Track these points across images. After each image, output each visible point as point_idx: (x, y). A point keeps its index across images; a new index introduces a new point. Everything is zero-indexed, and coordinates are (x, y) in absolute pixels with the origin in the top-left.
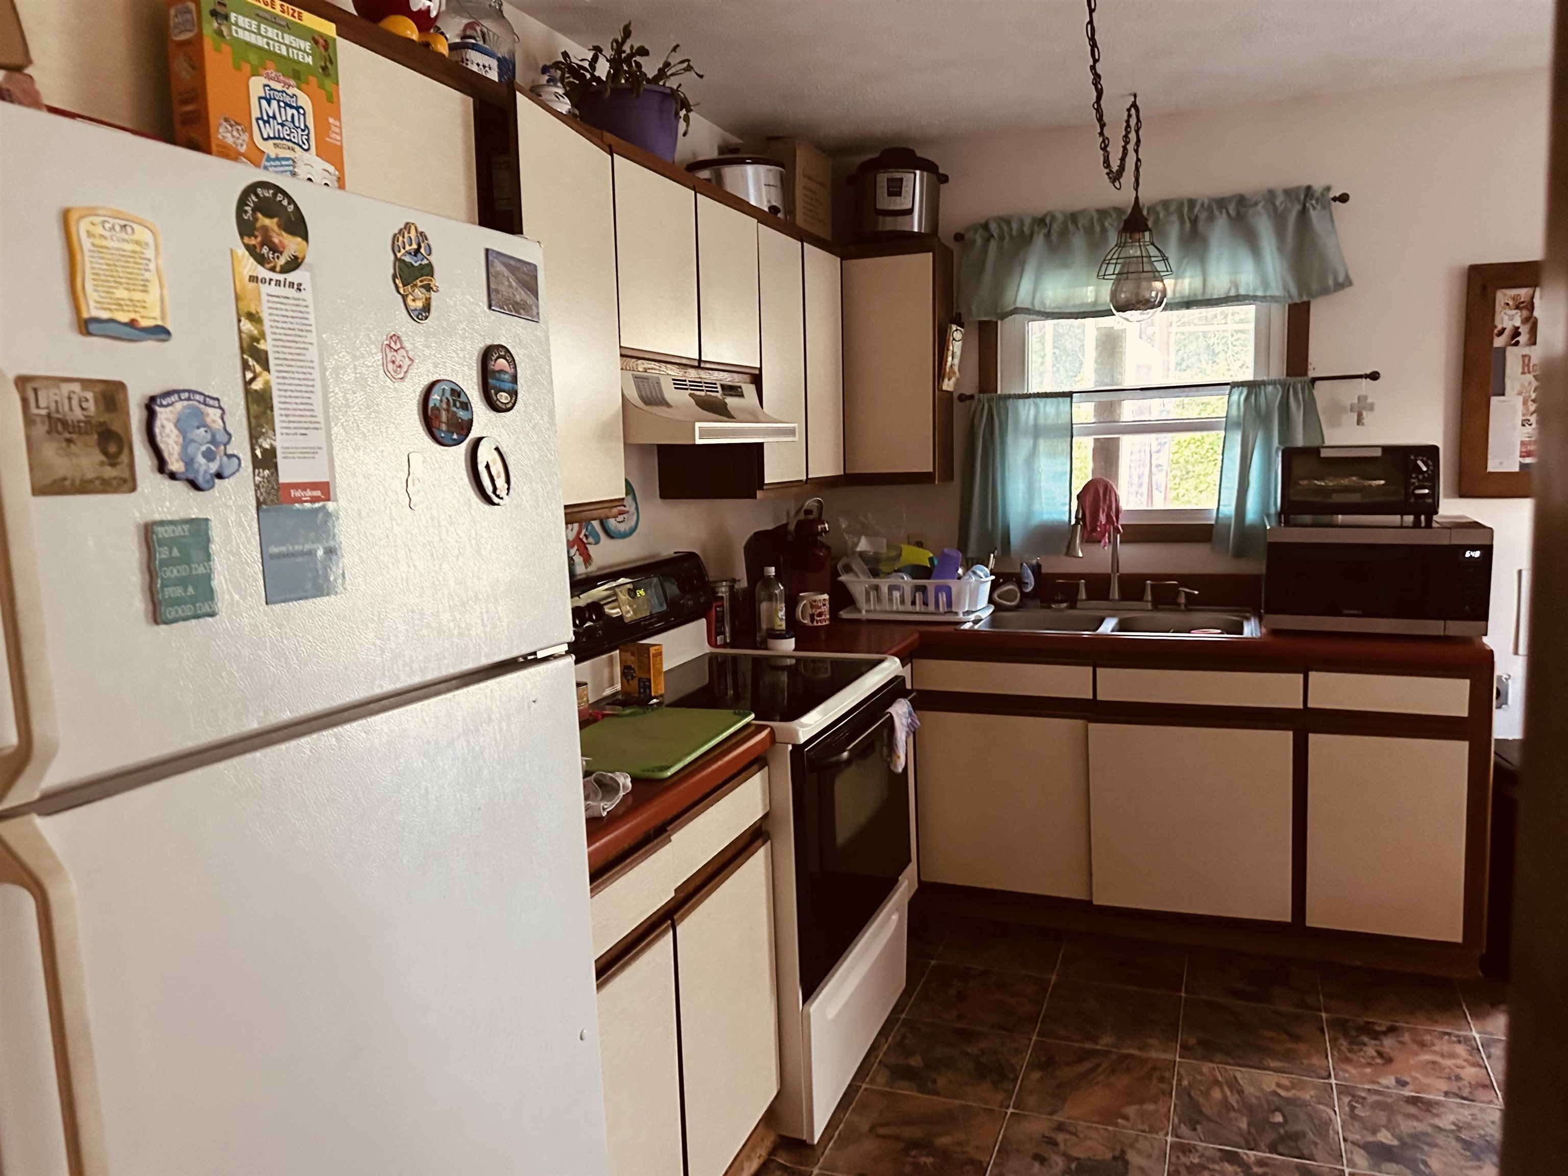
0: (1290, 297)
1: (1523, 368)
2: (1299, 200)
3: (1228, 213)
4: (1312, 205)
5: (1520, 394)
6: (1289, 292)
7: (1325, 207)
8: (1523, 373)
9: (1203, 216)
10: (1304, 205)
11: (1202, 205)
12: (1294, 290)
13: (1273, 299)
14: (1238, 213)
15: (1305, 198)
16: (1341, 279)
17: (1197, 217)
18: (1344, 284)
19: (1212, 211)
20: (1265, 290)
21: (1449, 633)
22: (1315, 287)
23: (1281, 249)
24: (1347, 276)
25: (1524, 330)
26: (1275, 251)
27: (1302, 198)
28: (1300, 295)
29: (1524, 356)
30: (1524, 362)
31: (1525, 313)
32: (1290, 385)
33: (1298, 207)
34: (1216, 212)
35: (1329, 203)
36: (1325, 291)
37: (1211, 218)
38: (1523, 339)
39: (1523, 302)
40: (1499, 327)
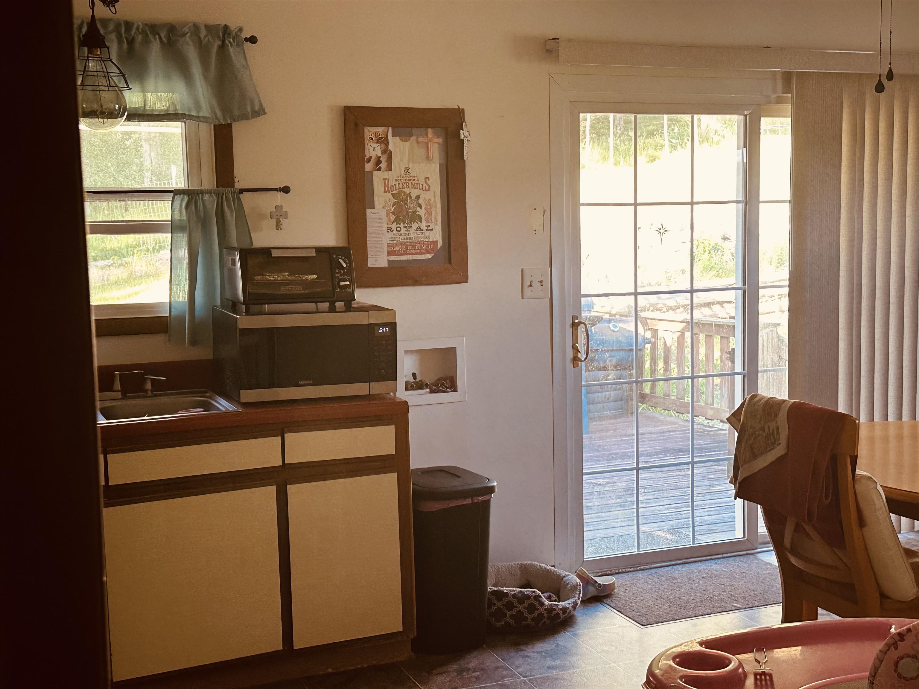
0: (217, 118)
1: (385, 188)
2: (219, 37)
3: (160, 38)
4: (230, 42)
5: (384, 208)
6: (216, 115)
7: (238, 45)
8: (385, 192)
9: (139, 38)
10: (223, 41)
11: (137, 29)
12: (219, 114)
13: (204, 119)
14: (169, 39)
15: (224, 35)
16: (257, 108)
17: (133, 38)
18: (258, 112)
19: (147, 36)
20: (198, 112)
21: (373, 392)
22: (236, 112)
23: (206, 78)
24: (261, 105)
25: (383, 159)
26: (202, 78)
27: (221, 34)
28: (225, 119)
29: (385, 179)
30: (385, 183)
31: (383, 145)
32: (223, 194)
33: (218, 43)
34: (151, 37)
35: (243, 43)
36: (244, 117)
37: (146, 42)
38: (383, 165)
39: (382, 138)
40: (368, 157)
